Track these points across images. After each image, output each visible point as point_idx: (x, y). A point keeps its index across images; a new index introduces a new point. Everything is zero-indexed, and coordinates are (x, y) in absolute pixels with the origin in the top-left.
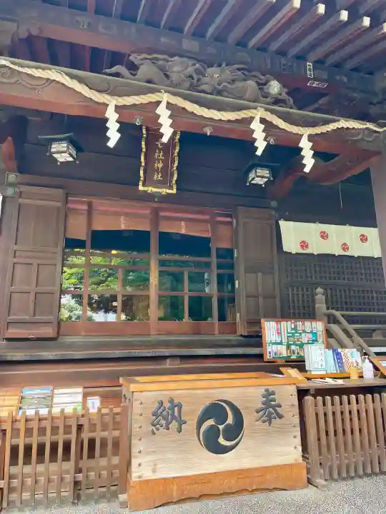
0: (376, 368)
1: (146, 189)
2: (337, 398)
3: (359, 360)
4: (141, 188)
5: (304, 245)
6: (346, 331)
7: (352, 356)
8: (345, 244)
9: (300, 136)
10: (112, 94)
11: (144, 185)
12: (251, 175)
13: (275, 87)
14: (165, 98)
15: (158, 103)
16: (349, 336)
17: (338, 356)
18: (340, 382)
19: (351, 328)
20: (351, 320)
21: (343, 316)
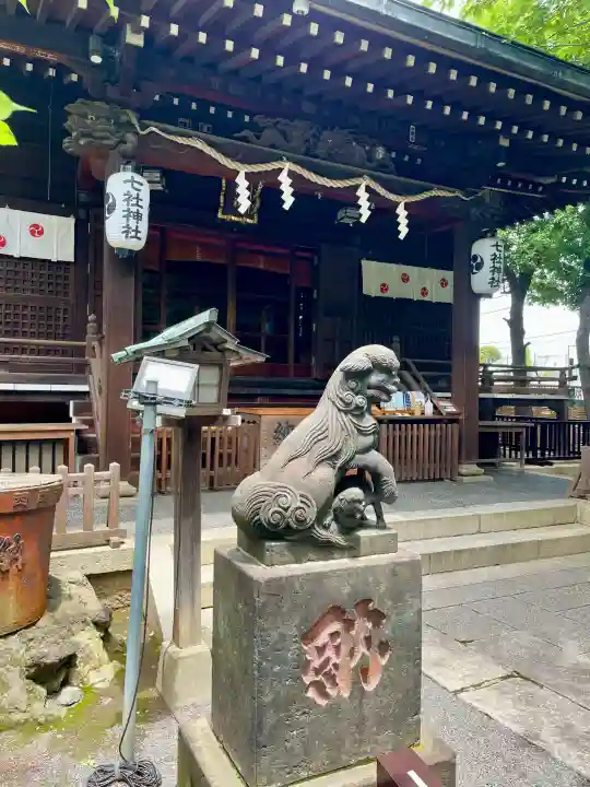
0: (435, 407)
1: (225, 217)
2: (403, 426)
3: (423, 401)
4: (220, 215)
5: (384, 288)
6: (415, 377)
7: (417, 397)
8: (424, 289)
9: (397, 204)
10: (243, 161)
11: (223, 213)
12: (341, 214)
13: (380, 153)
14: (288, 166)
15: (281, 170)
16: (418, 381)
17: (407, 398)
18: (406, 415)
19: (420, 375)
20: (421, 367)
21: (414, 363)
